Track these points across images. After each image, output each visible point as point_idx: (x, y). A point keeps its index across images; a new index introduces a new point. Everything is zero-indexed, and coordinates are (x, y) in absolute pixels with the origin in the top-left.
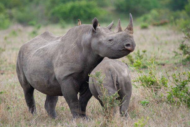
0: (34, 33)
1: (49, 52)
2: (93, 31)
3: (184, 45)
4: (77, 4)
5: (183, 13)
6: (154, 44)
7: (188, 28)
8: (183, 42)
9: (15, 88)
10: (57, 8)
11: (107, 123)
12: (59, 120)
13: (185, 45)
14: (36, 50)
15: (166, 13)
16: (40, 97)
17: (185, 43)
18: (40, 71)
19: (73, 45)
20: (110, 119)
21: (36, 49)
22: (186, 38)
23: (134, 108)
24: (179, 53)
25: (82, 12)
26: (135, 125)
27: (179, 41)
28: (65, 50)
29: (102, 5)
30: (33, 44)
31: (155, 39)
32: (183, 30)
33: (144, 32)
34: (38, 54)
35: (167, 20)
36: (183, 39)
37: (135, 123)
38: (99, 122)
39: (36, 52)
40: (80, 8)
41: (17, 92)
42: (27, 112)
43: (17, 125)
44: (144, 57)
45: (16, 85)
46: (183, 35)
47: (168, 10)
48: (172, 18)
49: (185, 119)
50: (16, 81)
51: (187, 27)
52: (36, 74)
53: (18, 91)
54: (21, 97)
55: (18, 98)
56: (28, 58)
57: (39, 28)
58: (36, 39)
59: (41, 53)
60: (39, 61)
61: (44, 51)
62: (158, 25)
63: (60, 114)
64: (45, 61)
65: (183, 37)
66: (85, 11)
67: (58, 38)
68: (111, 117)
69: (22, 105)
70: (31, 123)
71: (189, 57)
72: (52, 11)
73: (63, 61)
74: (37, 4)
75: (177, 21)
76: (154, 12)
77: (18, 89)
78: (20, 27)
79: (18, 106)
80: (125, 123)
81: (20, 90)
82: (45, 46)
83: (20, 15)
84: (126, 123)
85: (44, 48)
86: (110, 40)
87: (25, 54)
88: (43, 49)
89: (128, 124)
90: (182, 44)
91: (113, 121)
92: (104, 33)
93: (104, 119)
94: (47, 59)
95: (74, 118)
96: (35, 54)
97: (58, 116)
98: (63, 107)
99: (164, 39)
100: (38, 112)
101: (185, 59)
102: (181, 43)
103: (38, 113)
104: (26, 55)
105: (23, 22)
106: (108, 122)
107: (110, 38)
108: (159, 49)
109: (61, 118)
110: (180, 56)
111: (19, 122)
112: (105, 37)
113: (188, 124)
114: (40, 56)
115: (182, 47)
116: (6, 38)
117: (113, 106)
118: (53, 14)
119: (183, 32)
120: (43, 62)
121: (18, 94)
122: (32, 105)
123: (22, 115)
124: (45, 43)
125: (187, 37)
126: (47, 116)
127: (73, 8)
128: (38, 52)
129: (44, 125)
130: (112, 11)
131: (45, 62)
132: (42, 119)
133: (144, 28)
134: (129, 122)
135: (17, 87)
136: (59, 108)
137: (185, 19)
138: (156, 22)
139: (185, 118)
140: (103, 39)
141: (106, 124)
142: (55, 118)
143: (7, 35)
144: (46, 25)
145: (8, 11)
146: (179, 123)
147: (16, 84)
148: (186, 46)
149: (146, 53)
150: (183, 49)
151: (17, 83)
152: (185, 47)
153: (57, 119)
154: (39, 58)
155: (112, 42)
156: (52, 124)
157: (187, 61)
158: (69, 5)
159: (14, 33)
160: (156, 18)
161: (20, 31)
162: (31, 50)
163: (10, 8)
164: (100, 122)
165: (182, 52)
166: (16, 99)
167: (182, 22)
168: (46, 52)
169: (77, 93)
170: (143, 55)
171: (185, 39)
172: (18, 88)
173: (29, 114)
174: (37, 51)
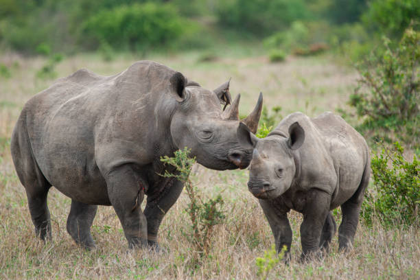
0: (47, 70)
1: (88, 108)
3: (359, 95)
4: (136, 9)
5: (357, 30)
6: (296, 93)
7: (368, 60)
8: (356, 90)
9: (7, 186)
10: (94, 19)
11: (199, 258)
12: (100, 253)
13: (362, 95)
14: (62, 105)
15: (320, 29)
16: (59, 204)
17: (360, 92)
18: (69, 148)
19: (137, 104)
20: (205, 251)
21: (61, 103)
22: (363, 81)
23: (256, 226)
24: (348, 112)
25: (147, 28)
26: (258, 264)
27: (349, 89)
29: (190, 14)
30: (54, 94)
31: (300, 85)
32: (357, 64)
33: (275, 68)
34: (67, 113)
35: (323, 44)
36: (357, 84)
37: (258, 258)
38: (183, 256)
39: (62, 108)
40: (144, 18)
41: (11, 195)
42: (31, 237)
43: (10, 263)
44: (277, 121)
45: (8, 181)
46: (358, 76)
47: (325, 24)
48: (335, 40)
49: (361, 250)
50: (8, 173)
51: (365, 60)
52: (62, 153)
53: (12, 193)
54: (18, 205)
55: (13, 208)
56: (45, 123)
59: (71, 110)
60: (67, 126)
61: (77, 106)
62: (304, 55)
63: (102, 240)
64: (81, 126)
65: (357, 80)
66: (154, 25)
67: (108, 79)
68: (208, 246)
69: (23, 223)
70: (40, 261)
71: (369, 121)
72: (84, 24)
73: (113, 132)
74: (53, 10)
75: (346, 45)
76: (298, 26)
77: (13, 189)
78: (16, 58)
79: (11, 224)
80: (236, 259)
81: (16, 191)
82: (79, 96)
83: (17, 33)
84: (240, 259)
85: (78, 99)
86: (207, 132)
87: (38, 115)
88: (77, 102)
89: (242, 260)
90: (356, 94)
91: (211, 254)
93: (194, 251)
94: (85, 123)
95: (132, 248)
96: (59, 112)
97: (96, 246)
98: (108, 225)
99: (318, 84)
100: (55, 237)
101: (361, 126)
102: (353, 92)
103: (55, 239)
104: (40, 117)
105: (25, 48)
106: (201, 256)
107: (208, 128)
108: (307, 104)
109: (103, 248)
110: (352, 119)
111: (14, 257)
113: (367, 260)
114: (70, 115)
115: (355, 101)
117: (211, 223)
118: (86, 31)
119: (358, 68)
120: (76, 127)
121: (11, 199)
122: (41, 222)
123: (20, 243)
124: (80, 91)
125: (365, 79)
126: (73, 245)
127: (127, 20)
128: (65, 109)
129: (67, 263)
131: (79, 128)
132: (63, 251)
133: (277, 60)
134: (245, 257)
135: (10, 185)
136: (99, 228)
137: (362, 42)
139: (360, 248)
141: (197, 261)
142: (90, 250)
144: (71, 54)
146: (348, 258)
147: (8, 177)
148: (364, 99)
149: (280, 113)
150: (358, 105)
151: (10, 176)
152: (362, 101)
153: (94, 251)
154: (68, 120)
156: (84, 261)
157: (364, 128)
158: (120, 12)
159: (4, 71)
160: (301, 40)
161: (17, 66)
162: (51, 107)
164: (185, 258)
165: (354, 110)
166: (8, 209)
167: (354, 48)
168: (83, 107)
170: (275, 117)
171: (361, 84)
172: (12, 185)
173: (35, 242)
174: (65, 106)
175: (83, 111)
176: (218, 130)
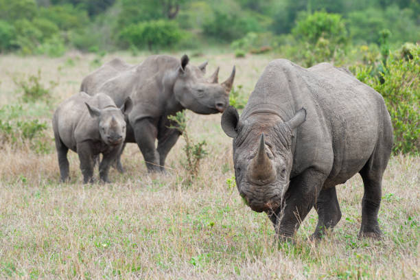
0: (96, 61)
2: (180, 71)
4: (152, 24)
5: (289, 38)
7: (296, 56)
10: (126, 30)
11: (191, 178)
14: (104, 84)
15: (267, 38)
19: (151, 80)
20: (195, 175)
25: (159, 35)
28: (140, 86)
30: (99, 74)
31: (254, 72)
33: (239, 61)
35: (268, 46)
40: (157, 29)
44: (240, 94)
47: (270, 33)
48: (276, 44)
57: (103, 55)
58: (103, 69)
66: (163, 34)
67: (132, 68)
68: (197, 172)
72: (120, 33)
74: (101, 24)
75: (282, 47)
76: (253, 35)
78: (78, 54)
84: (217, 180)
86: (200, 91)
88: (113, 82)
91: (199, 176)
92: (195, 77)
93: (188, 175)
105: (82, 48)
106: (193, 178)
107: (200, 88)
112: (194, 83)
116: (60, 69)
117: (199, 157)
118: (121, 37)
124: (115, 74)
127: (147, 30)
130: (199, 34)
133: (240, 56)
134: (220, 178)
137: (293, 45)
138: (254, 49)
140: (191, 85)
141: (190, 181)
142: (123, 174)
143: (62, 65)
144: (112, 52)
145: (63, 33)
149: (242, 89)
153: (126, 174)
155: (201, 93)
156: (120, 180)
158: (142, 26)
159: (71, 62)
160: (255, 43)
161: (78, 59)
163: (66, 29)
164: (182, 179)
167: (288, 49)
169: (154, 141)
175: (117, 88)
176: (207, 89)
